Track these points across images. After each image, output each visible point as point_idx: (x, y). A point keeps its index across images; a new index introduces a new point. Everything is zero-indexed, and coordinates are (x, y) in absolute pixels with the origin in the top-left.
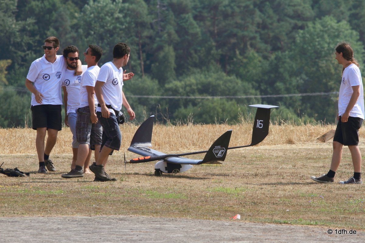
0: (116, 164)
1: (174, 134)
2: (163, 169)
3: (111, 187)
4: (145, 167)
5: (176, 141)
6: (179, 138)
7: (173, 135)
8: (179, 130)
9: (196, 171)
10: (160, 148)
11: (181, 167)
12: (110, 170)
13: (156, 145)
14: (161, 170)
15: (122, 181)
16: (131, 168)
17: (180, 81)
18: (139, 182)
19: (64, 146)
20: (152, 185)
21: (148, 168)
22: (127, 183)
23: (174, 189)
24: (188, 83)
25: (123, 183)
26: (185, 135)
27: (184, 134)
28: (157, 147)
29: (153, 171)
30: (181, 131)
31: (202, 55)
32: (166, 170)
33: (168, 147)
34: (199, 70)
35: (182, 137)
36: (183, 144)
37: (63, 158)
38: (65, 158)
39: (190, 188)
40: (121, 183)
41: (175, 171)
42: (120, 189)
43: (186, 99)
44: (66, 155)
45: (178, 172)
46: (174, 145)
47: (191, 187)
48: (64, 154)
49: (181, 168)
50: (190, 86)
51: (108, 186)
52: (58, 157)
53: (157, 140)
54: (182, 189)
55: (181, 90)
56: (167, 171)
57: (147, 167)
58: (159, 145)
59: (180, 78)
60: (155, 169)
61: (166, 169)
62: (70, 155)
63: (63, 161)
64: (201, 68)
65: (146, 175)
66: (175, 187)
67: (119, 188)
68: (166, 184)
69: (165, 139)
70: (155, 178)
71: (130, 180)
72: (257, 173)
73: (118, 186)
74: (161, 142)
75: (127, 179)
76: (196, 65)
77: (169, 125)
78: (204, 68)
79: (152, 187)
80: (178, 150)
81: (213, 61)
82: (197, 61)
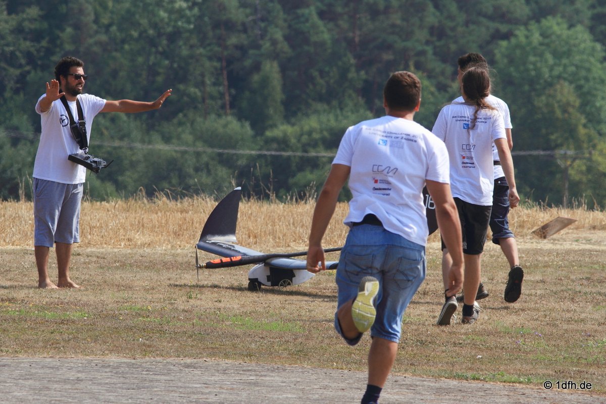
0: (180, 269)
1: (283, 218)
2: (263, 279)
3: (171, 308)
4: (230, 274)
5: (285, 231)
6: (291, 225)
7: (280, 220)
8: (291, 211)
9: (319, 284)
10: (256, 241)
11: (295, 276)
12: (169, 279)
13: (249, 237)
14: (259, 280)
15: (190, 298)
16: (207, 276)
17: (293, 125)
18: (220, 301)
19: (90, 234)
20: (243, 306)
21: (235, 277)
22: (199, 302)
23: (280, 314)
24: (306, 128)
25: (192, 302)
26: (301, 221)
27: (299, 219)
28: (251, 240)
29: (246, 283)
30: (294, 213)
31: (332, 81)
32: (268, 281)
33: (271, 240)
34: (326, 107)
35: (296, 225)
36: (298, 235)
37: (88, 256)
38: (91, 256)
39: (308, 313)
40: (188, 301)
41: (284, 282)
42: (186, 311)
43: (302, 158)
44: (93, 250)
45: (289, 284)
46: (281, 238)
47: (310, 311)
48: (89, 250)
49: (294, 279)
50: (310, 133)
51: (166, 307)
52: (79, 254)
53: (252, 229)
54: (294, 315)
55: (293, 141)
56: (269, 283)
57: (234, 275)
58: (255, 237)
59: (293, 120)
60: (249, 279)
61: (269, 278)
62: (99, 250)
63: (87, 260)
64: (329, 103)
65: (233, 288)
66: (283, 311)
67: (184, 310)
68: (266, 306)
69: (267, 225)
70: (249, 294)
71: (203, 297)
72: (427, 290)
73: (182, 307)
74: (259, 232)
75: (199, 296)
76: (321, 98)
77: (274, 201)
78: (335, 103)
79: (242, 310)
80: (289, 246)
81: (351, 92)
82: (324, 91)
